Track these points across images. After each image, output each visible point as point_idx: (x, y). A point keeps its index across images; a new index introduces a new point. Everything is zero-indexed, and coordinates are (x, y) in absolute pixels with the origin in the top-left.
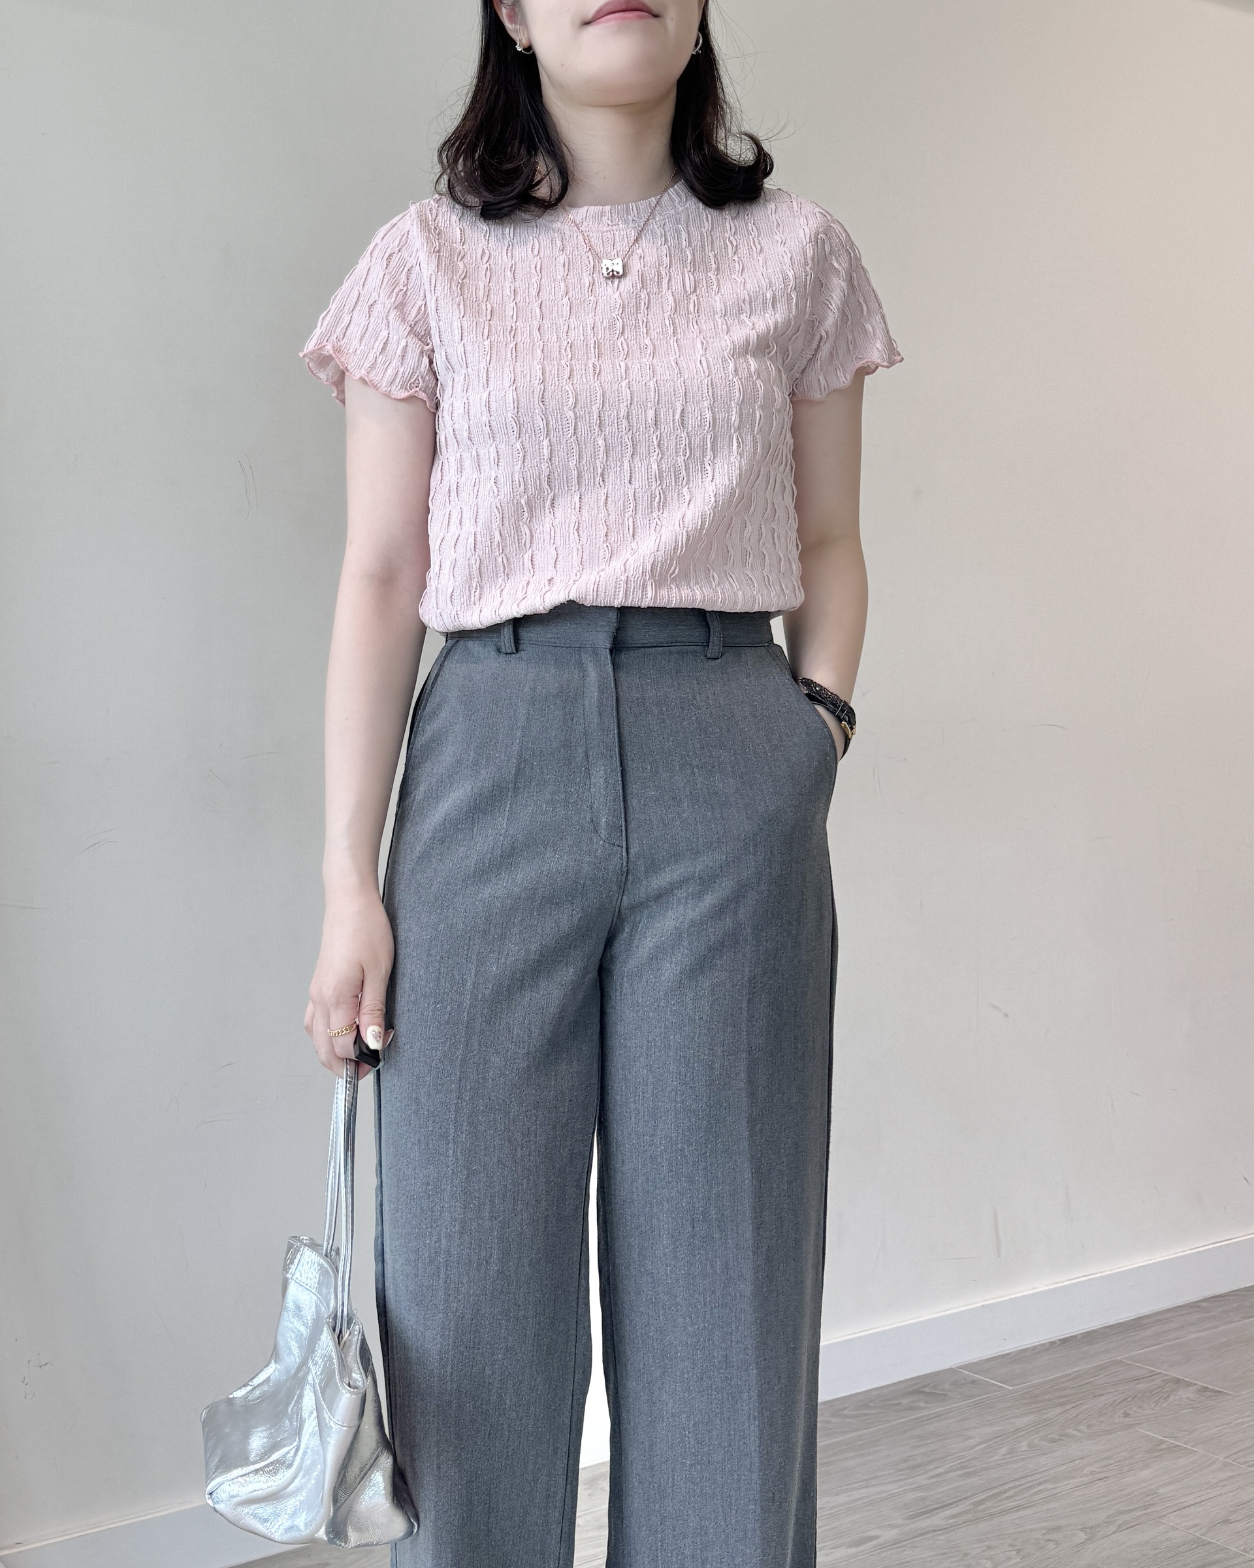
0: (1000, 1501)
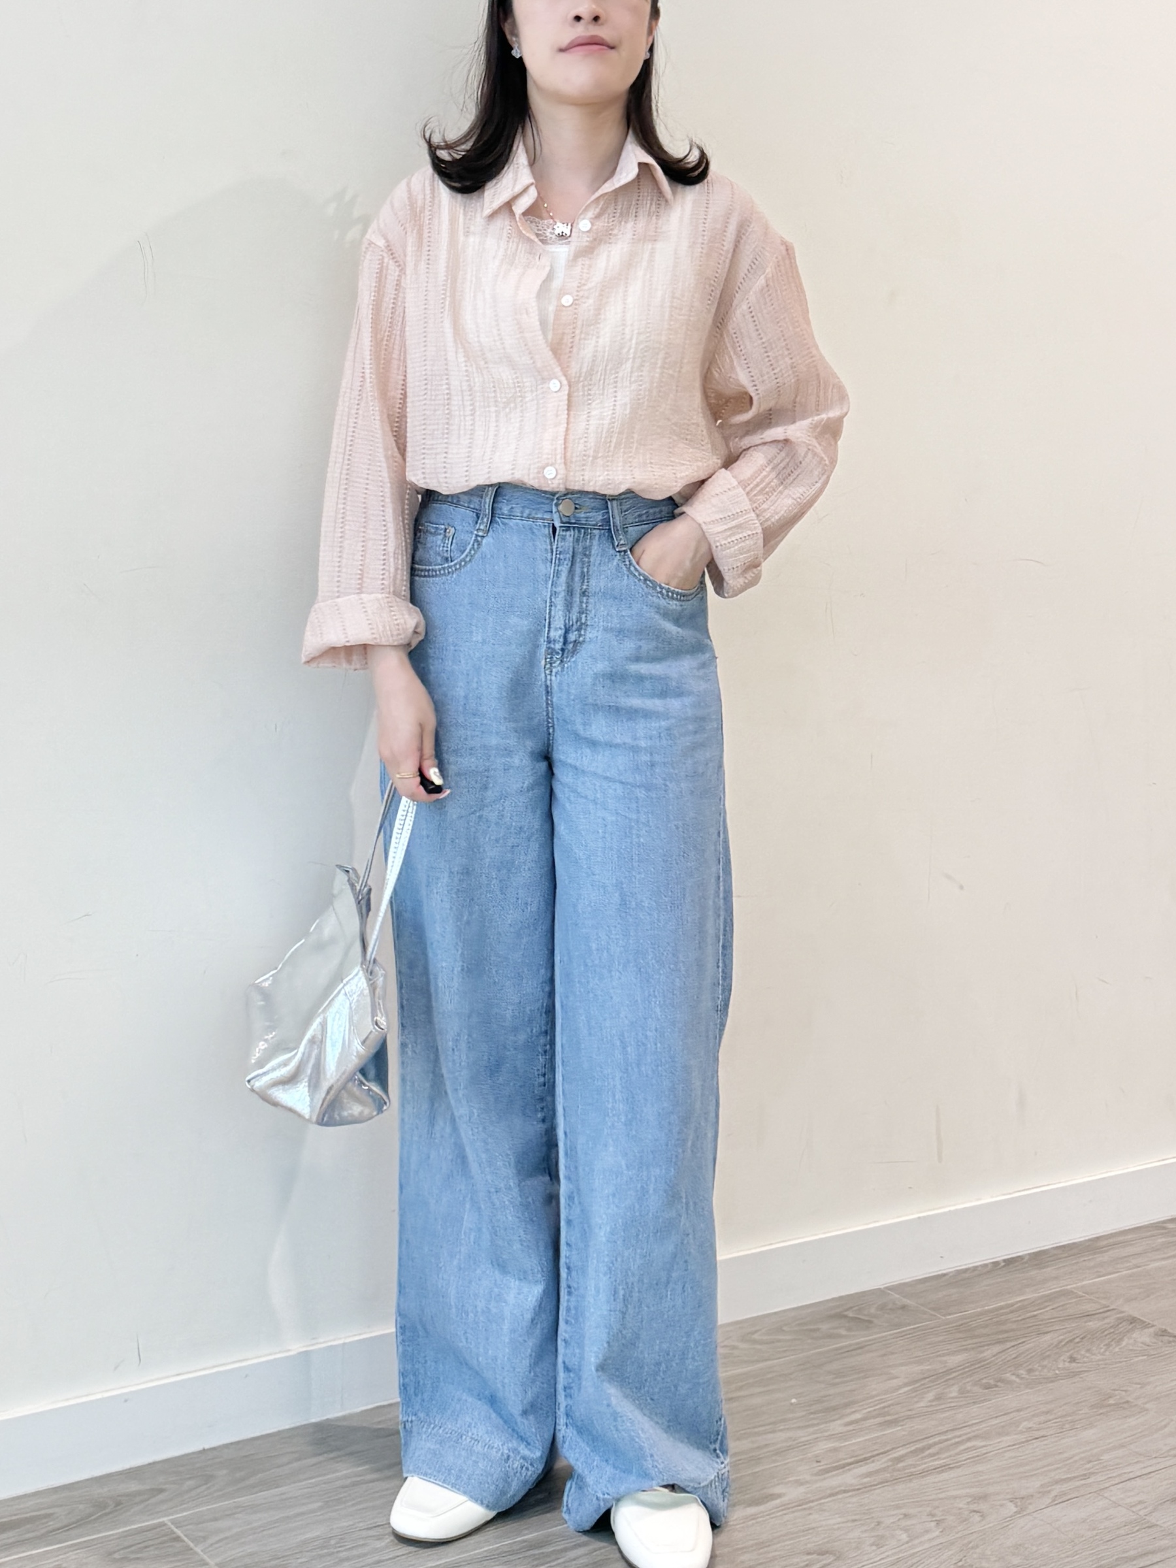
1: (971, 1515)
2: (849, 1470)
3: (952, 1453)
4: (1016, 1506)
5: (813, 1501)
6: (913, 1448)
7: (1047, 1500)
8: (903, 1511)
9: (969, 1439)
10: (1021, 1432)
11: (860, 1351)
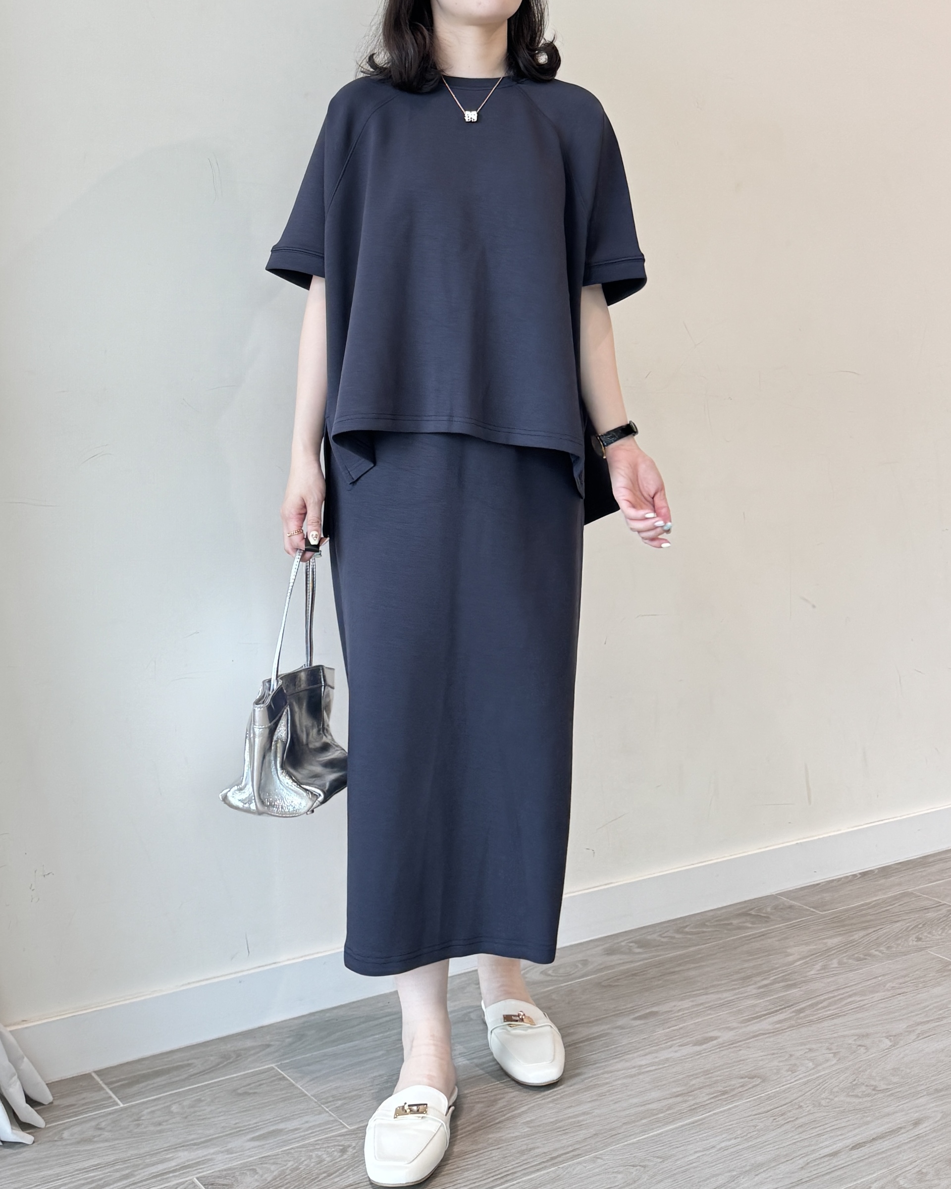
0: (818, 1010)
1: (858, 1048)
2: (765, 1019)
3: (840, 1005)
4: (890, 1042)
5: (740, 1041)
6: (810, 1003)
7: (913, 1036)
8: (807, 1047)
9: (850, 996)
10: (888, 990)
11: (763, 937)
